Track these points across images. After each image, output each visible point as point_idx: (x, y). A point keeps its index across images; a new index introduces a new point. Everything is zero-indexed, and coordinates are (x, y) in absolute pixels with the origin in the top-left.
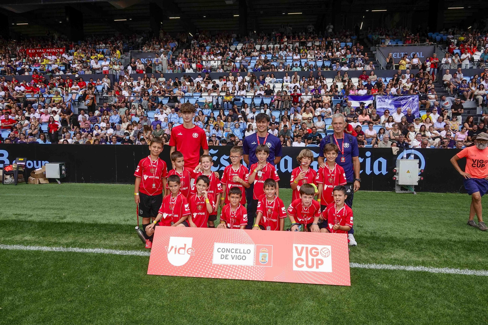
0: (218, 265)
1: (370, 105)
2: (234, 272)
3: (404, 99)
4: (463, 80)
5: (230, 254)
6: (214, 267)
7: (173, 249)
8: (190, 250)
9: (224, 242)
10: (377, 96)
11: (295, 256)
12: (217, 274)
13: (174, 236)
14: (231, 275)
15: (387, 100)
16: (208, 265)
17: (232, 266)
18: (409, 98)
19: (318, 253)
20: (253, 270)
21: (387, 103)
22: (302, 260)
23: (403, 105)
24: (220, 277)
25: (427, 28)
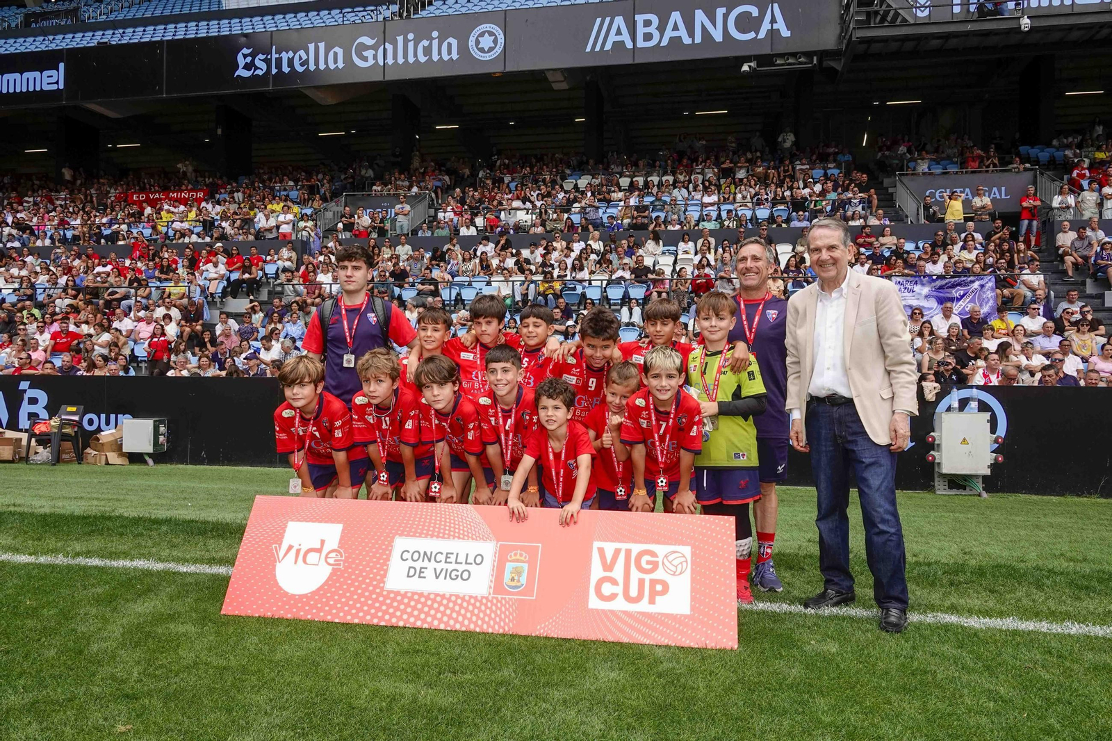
0: (398, 593)
2: (437, 610)
3: (959, 284)
5: (431, 565)
6: (386, 597)
7: (293, 552)
8: (333, 555)
9: (420, 536)
10: (895, 279)
11: (597, 572)
12: (393, 615)
13: (299, 521)
14: (429, 619)
15: (917, 288)
16: (373, 592)
17: (432, 596)
18: (973, 282)
19: (655, 566)
20: (486, 605)
21: (919, 294)
22: (614, 582)
23: (958, 300)
24: (401, 624)
25: (1017, 136)
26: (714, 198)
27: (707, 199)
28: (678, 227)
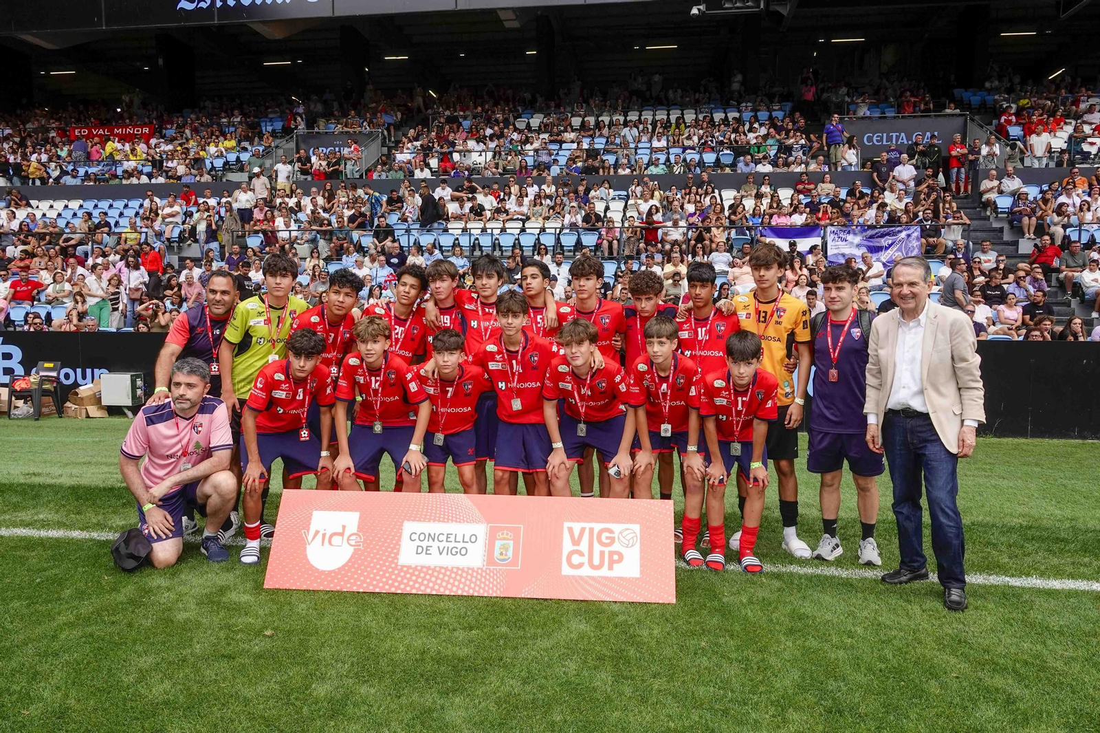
0: (409, 567)
1: (814, 247)
2: (443, 580)
3: (888, 234)
5: (435, 544)
6: (401, 570)
8: (353, 537)
9: (424, 521)
10: (829, 229)
11: (567, 546)
12: (407, 585)
13: (322, 509)
14: (437, 587)
15: (850, 237)
16: (389, 567)
17: (438, 569)
18: (900, 232)
19: (612, 540)
20: (481, 575)
21: (852, 243)
22: (581, 554)
23: (887, 248)
24: (414, 591)
25: (952, 77)
26: (663, 143)
27: (656, 144)
28: (628, 171)
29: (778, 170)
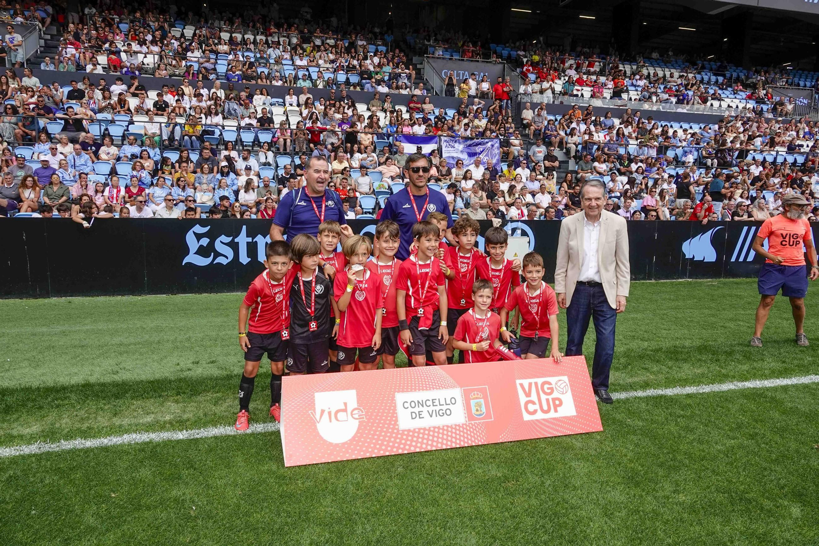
0: (409, 431)
1: (433, 151)
2: (438, 437)
3: (480, 144)
4: (550, 121)
5: (425, 409)
6: (403, 434)
7: (326, 415)
8: (356, 412)
9: (411, 391)
10: (443, 138)
11: (523, 399)
12: (410, 446)
13: (322, 391)
14: (435, 444)
15: (456, 145)
16: (392, 433)
17: (432, 429)
18: (487, 142)
19: (552, 389)
21: (458, 149)
22: (534, 403)
23: (480, 154)
24: (418, 450)
26: (305, 63)
27: (298, 62)
29: (393, 91)
